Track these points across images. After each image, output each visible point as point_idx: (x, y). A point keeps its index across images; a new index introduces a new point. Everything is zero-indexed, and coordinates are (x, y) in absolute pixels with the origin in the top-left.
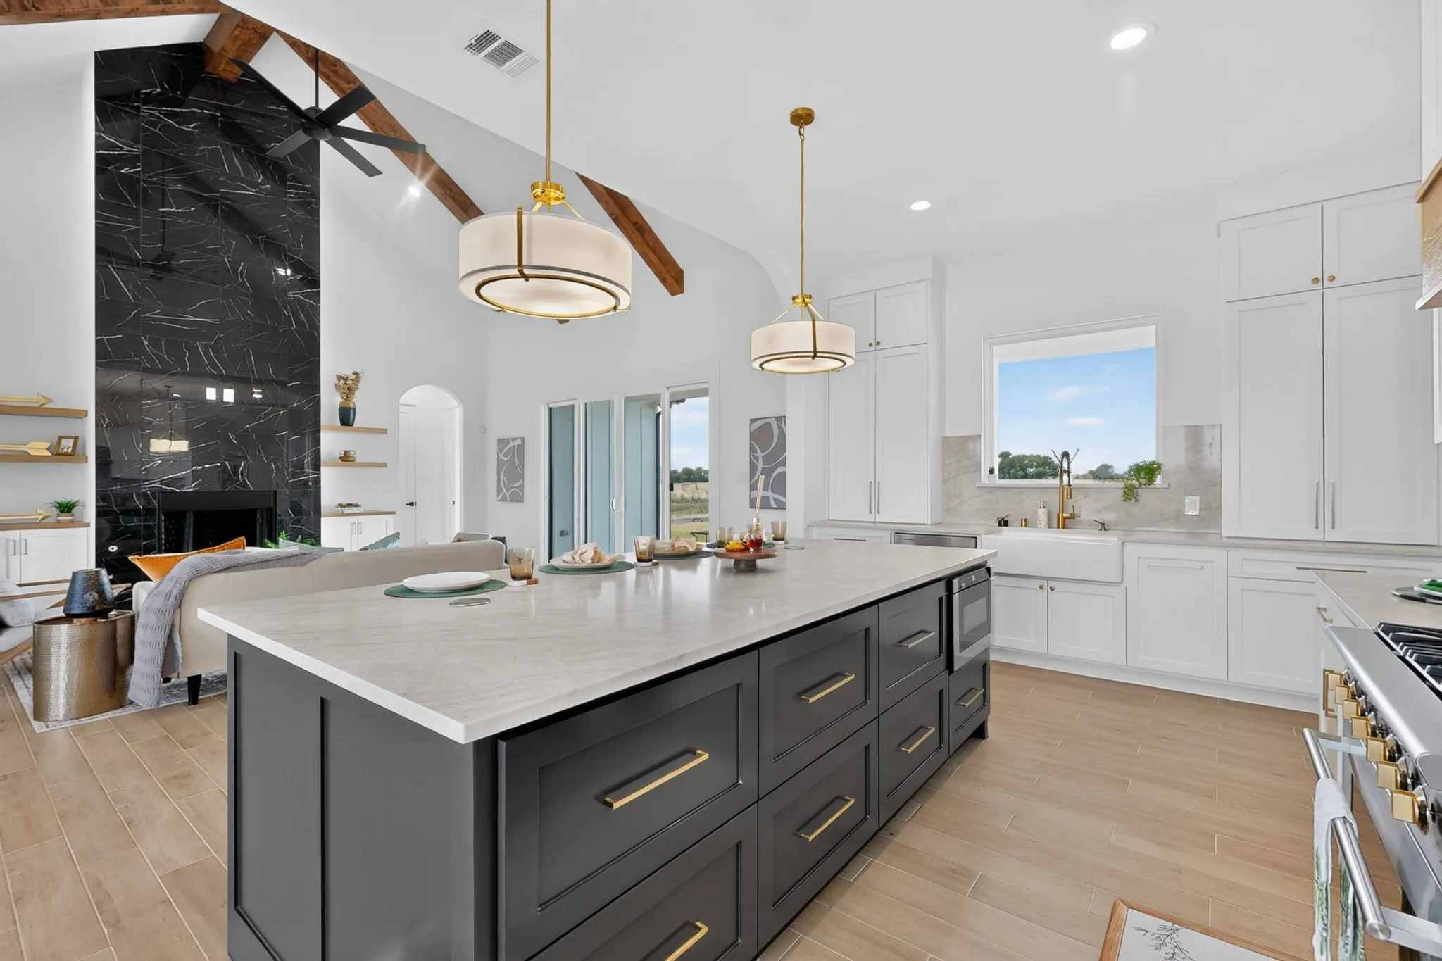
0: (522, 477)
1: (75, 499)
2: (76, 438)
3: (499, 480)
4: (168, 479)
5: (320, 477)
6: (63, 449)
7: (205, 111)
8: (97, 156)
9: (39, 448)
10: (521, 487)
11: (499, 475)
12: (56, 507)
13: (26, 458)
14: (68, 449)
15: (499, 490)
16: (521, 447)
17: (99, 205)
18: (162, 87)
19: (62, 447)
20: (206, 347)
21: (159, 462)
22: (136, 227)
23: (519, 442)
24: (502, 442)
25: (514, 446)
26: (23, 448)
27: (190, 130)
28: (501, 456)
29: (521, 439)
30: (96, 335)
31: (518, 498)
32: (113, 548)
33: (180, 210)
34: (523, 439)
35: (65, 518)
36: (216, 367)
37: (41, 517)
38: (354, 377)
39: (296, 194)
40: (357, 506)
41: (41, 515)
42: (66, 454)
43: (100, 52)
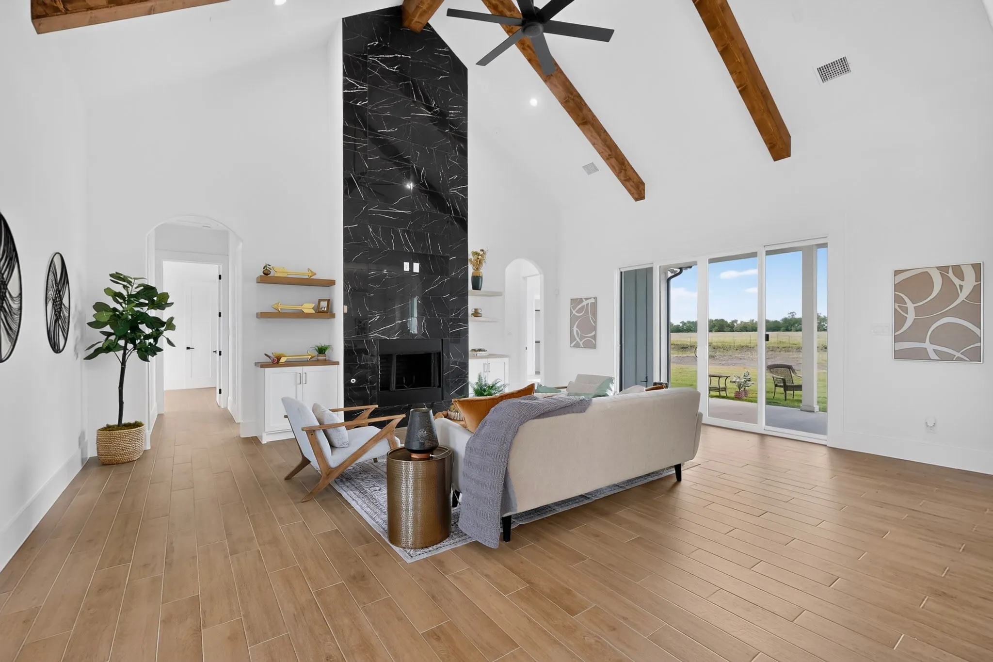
0: (595, 329)
1: (327, 344)
2: (328, 301)
3: (572, 331)
4: (383, 330)
5: (468, 329)
6: (321, 308)
7: (403, 56)
8: (344, 94)
9: (308, 308)
10: (594, 337)
11: (572, 327)
12: (316, 350)
13: (300, 315)
14: (324, 308)
15: (572, 339)
16: (594, 305)
17: (346, 130)
18: (379, 41)
19: (320, 307)
20: (403, 232)
21: (378, 317)
22: (365, 145)
23: (593, 301)
24: (575, 302)
25: (588, 304)
26: (299, 308)
27: (394, 70)
28: (574, 312)
29: (594, 298)
30: (344, 225)
31: (591, 345)
32: (353, 381)
33: (389, 131)
34: (596, 298)
35: (321, 358)
36: (409, 247)
37: (310, 357)
38: (481, 253)
39: (454, 113)
40: (484, 350)
41: (310, 355)
42: (323, 312)
43: (346, 18)
